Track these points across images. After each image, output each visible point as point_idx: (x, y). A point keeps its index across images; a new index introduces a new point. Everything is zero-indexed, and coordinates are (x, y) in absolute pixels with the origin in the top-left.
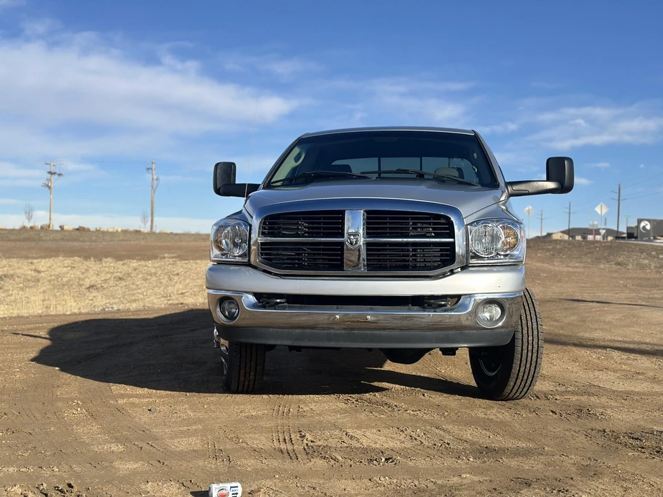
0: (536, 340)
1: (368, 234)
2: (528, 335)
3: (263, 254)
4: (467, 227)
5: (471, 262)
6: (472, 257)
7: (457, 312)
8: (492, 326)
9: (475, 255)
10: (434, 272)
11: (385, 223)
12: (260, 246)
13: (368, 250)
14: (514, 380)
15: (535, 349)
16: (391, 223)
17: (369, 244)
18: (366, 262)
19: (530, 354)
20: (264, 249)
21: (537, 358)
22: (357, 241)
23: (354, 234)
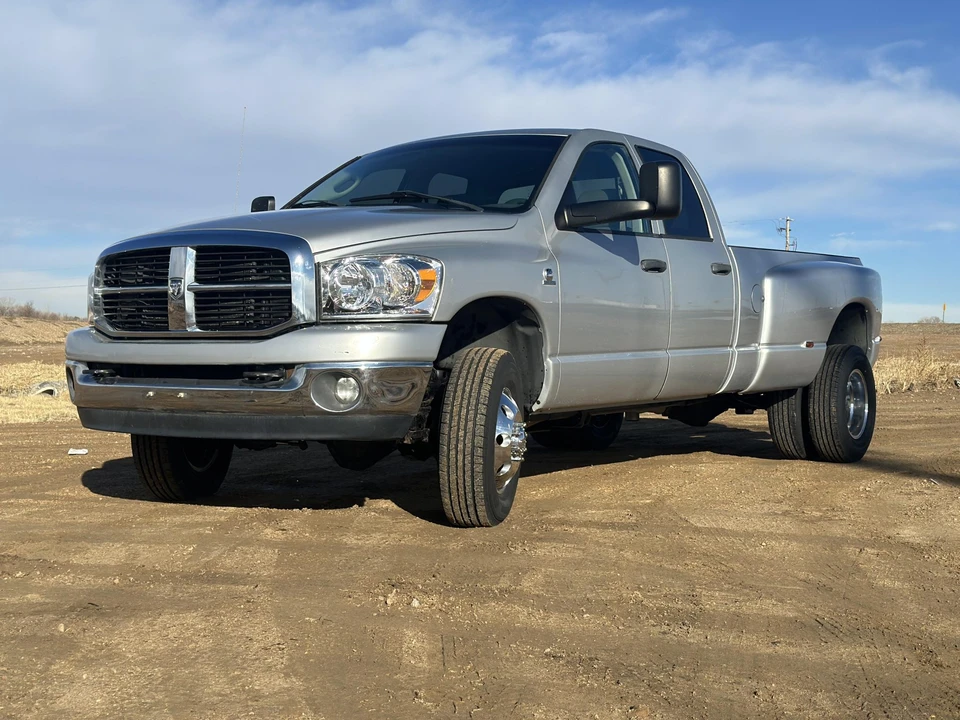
0: (469, 436)
1: (197, 280)
2: (459, 429)
3: (106, 311)
4: (318, 266)
5: (324, 317)
6: (325, 310)
7: (284, 388)
8: (342, 409)
9: (331, 307)
10: (265, 332)
11: (217, 264)
12: (102, 300)
13: (197, 302)
14: (447, 495)
15: (468, 450)
16: (224, 264)
17: (198, 294)
18: (194, 319)
19: (460, 457)
20: (106, 304)
21: (473, 463)
22: (179, 290)
23: (177, 280)
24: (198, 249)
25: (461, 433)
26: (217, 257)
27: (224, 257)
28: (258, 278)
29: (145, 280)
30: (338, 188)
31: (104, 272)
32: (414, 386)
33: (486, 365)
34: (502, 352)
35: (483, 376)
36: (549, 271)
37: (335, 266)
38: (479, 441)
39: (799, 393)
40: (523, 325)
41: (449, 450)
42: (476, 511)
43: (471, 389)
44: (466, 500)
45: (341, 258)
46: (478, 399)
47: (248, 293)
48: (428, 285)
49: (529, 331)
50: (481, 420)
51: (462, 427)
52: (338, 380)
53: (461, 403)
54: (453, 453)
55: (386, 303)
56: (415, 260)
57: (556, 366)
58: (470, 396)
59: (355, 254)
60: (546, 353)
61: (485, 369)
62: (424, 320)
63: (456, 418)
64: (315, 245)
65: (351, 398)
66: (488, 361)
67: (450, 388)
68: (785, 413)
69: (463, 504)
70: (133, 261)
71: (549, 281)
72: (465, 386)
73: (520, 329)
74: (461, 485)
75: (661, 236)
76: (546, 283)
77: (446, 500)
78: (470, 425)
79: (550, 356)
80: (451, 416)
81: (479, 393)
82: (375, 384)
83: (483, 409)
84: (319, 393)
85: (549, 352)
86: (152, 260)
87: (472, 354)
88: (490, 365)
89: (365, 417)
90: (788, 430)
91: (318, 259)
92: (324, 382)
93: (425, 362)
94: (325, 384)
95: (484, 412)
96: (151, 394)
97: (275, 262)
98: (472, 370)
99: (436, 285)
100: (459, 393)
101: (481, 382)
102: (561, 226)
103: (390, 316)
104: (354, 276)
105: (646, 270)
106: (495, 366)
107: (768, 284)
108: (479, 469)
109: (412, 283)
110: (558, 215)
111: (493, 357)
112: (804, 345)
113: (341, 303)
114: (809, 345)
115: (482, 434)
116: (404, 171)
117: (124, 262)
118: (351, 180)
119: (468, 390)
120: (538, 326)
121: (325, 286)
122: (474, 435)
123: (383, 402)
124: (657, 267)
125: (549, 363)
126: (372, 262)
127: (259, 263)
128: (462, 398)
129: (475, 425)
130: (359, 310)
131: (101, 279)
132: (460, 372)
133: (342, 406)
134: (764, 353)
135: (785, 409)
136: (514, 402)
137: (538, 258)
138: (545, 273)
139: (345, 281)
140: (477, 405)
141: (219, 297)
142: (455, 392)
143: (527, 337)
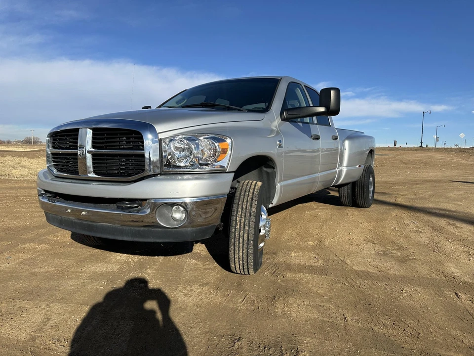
1: (93, 147)
2: (240, 230)
3: (54, 162)
4: (160, 141)
5: (165, 170)
6: (165, 165)
7: (140, 213)
8: (176, 225)
9: (169, 165)
10: (131, 179)
11: (103, 139)
12: (51, 156)
13: (93, 159)
14: (233, 263)
15: (245, 242)
16: (107, 138)
17: (94, 155)
18: (92, 169)
19: (241, 245)
20: (53, 158)
21: (248, 248)
22: (83, 153)
23: (82, 147)
24: (93, 129)
25: (242, 232)
26: (103, 134)
27: (107, 134)
28: (127, 147)
29: (70, 146)
30: (177, 103)
31: (52, 141)
32: (216, 209)
33: (253, 193)
34: (259, 184)
35: (252, 199)
36: (280, 141)
37: (171, 141)
38: (251, 237)
39: (351, 184)
40: (266, 167)
41: (235, 241)
42: (248, 271)
43: (246, 207)
44: (243, 266)
45: (175, 136)
46: (250, 213)
47: (121, 155)
48: (224, 151)
49: (269, 170)
50: (252, 225)
51: (242, 229)
52: (173, 207)
53: (241, 216)
54: (237, 243)
55: (201, 162)
56: (217, 137)
57: (281, 187)
58: (246, 211)
59: (182, 134)
60: (277, 181)
61: (253, 195)
62: (222, 171)
63: (239, 224)
64: (159, 128)
65: (181, 218)
66: (254, 190)
67: (235, 206)
68: (346, 190)
69: (241, 268)
70: (63, 136)
71: (280, 146)
72: (243, 205)
73: (265, 169)
74: (241, 259)
75: (316, 124)
76: (279, 147)
77: (233, 266)
78: (247, 228)
79: (279, 182)
80: (236, 223)
81: (251, 209)
82: (195, 211)
83: (253, 219)
84: (162, 216)
85: (278, 181)
86: (71, 135)
87: (245, 186)
88: (255, 192)
89: (189, 229)
90: (346, 197)
91: (161, 136)
92: (164, 209)
93: (222, 195)
94: (165, 211)
95: (254, 220)
96: (69, 211)
97: (135, 138)
98: (246, 196)
99: (229, 152)
100: (240, 209)
101: (251, 203)
102: (284, 120)
103: (203, 170)
104: (183, 147)
105: (313, 139)
106: (257, 193)
107: (347, 143)
108: (251, 251)
109: (215, 151)
110: (281, 114)
111: (256, 187)
112: (358, 166)
113: (175, 162)
114: (359, 166)
115: (253, 233)
116: (205, 97)
117: (60, 136)
118: (183, 99)
119: (244, 207)
120: (274, 168)
121: (165, 151)
122: (248, 234)
123: (200, 220)
124: (317, 138)
125: (278, 186)
126: (192, 138)
127: (128, 138)
128: (242, 212)
129: (249, 228)
130: (185, 166)
131: (51, 145)
132: (240, 197)
133: (175, 222)
134: (345, 170)
135: (346, 189)
136: (265, 209)
137: (270, 135)
138: (278, 143)
139: (177, 148)
140: (250, 216)
141: (105, 157)
142: (238, 208)
143: (268, 173)
